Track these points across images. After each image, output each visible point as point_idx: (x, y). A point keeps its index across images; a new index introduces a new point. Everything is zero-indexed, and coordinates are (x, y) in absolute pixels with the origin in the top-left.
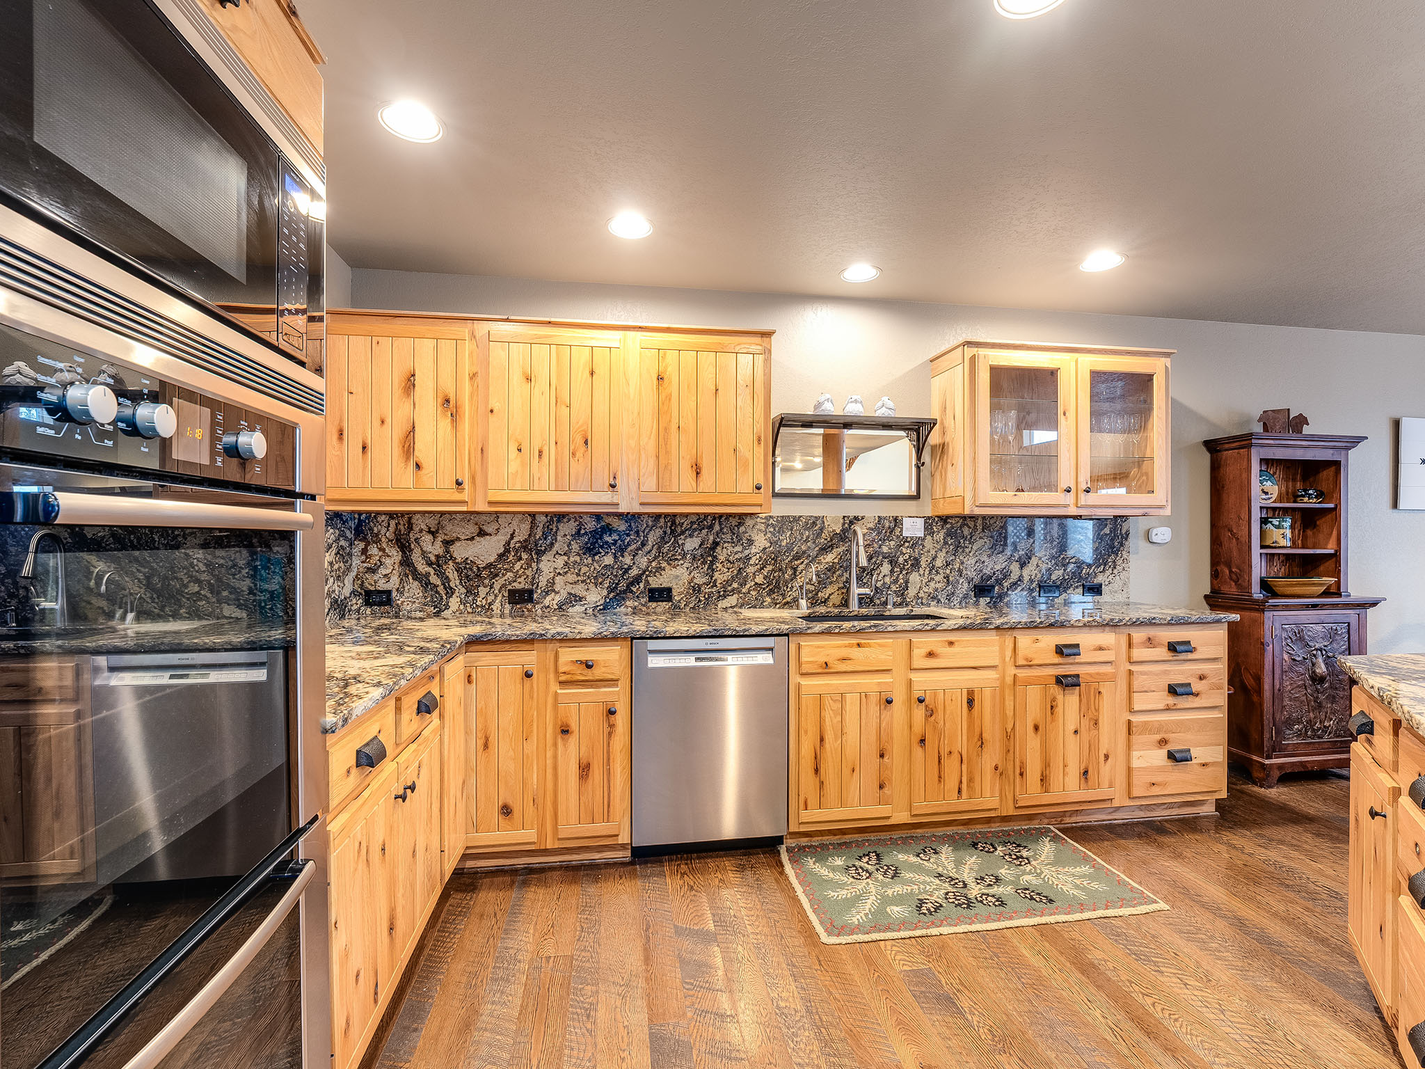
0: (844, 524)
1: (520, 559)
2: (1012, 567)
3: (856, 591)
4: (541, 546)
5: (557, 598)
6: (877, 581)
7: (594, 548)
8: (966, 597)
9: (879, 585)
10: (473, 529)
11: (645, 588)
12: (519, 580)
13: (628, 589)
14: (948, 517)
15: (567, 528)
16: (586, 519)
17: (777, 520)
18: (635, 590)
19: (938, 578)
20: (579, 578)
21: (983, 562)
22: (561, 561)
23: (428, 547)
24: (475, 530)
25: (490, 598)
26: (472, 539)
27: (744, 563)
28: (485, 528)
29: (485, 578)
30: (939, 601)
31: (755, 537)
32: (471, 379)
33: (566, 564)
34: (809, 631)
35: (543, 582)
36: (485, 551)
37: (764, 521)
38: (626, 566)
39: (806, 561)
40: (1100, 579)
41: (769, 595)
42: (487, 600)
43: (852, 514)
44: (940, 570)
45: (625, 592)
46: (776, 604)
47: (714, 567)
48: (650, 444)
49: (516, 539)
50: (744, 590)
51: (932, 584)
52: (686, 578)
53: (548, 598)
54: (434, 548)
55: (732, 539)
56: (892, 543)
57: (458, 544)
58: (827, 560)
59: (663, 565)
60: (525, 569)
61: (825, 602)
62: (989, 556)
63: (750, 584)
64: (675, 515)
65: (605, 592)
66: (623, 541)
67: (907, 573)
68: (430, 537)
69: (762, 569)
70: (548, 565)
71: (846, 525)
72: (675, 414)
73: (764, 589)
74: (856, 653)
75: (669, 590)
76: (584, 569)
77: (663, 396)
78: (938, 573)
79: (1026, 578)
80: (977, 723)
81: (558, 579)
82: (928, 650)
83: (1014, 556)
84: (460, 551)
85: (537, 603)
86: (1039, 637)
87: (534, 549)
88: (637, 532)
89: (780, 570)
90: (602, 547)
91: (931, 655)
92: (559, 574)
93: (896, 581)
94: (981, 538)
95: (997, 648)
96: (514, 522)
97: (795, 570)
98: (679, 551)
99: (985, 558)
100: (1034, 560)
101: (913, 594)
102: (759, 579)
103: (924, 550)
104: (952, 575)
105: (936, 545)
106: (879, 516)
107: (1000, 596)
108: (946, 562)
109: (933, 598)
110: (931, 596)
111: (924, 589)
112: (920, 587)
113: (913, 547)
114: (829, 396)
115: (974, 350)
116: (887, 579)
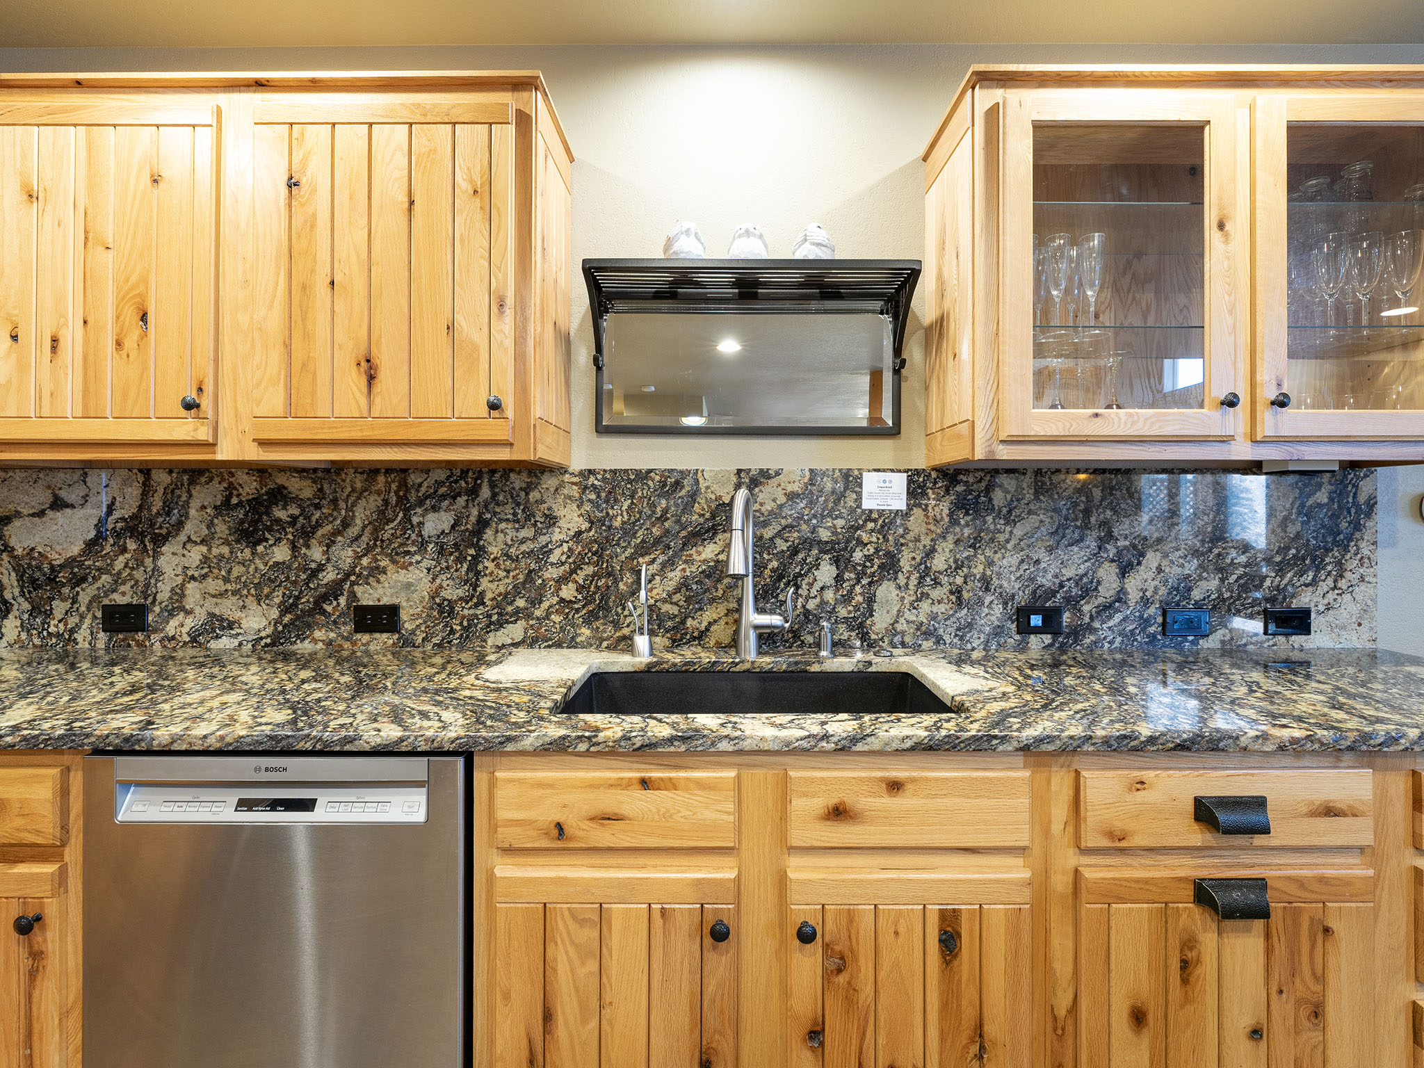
0: (738, 485)
1: (124, 550)
2: (1101, 573)
3: (752, 617)
4: (161, 527)
5: (190, 622)
6: (808, 598)
7: (256, 530)
8: (998, 631)
9: (811, 605)
10: (41, 497)
11: (348, 606)
12: (122, 588)
13: (318, 608)
14: (958, 472)
15: (205, 496)
16: (242, 477)
17: (604, 480)
18: (329, 609)
19: (936, 593)
20: (229, 586)
21: (1038, 562)
22: (195, 555)
24: (46, 497)
25: (73, 621)
26: (41, 514)
27: (538, 561)
28: (63, 494)
29: (63, 585)
30: (939, 640)
31: (559, 512)
33: (205, 560)
35: (164, 592)
36: (63, 535)
37: (576, 480)
38: (313, 565)
39: (662, 558)
40: (1305, 599)
41: (587, 622)
42: (66, 625)
43: (755, 465)
44: (944, 580)
45: (311, 613)
46: (602, 640)
47: (480, 567)
48: (274, 320)
49: (116, 515)
50: (538, 613)
51: (925, 606)
52: (425, 587)
53: (173, 623)
55: (515, 514)
56: (840, 523)
57: (17, 523)
58: (703, 556)
59: (382, 564)
60: (132, 569)
61: (700, 638)
62: (1050, 550)
63: (550, 600)
65: (274, 613)
66: (308, 518)
67: (870, 584)
69: (573, 571)
70: (174, 561)
72: (323, 255)
73: (577, 611)
74: (636, 803)
75: (394, 610)
76: (237, 570)
77: (298, 220)
78: (937, 583)
79: (1134, 596)
80: (969, 994)
81: (191, 587)
82: (833, 801)
83: (1107, 551)
84: (22, 536)
85: (155, 631)
86: (1148, 775)
87: (148, 532)
88: (335, 502)
89: (609, 574)
90: (270, 529)
91: (838, 813)
92: (193, 578)
93: (847, 599)
94: (1030, 512)
95: (1024, 802)
96: (113, 484)
98: (414, 537)
99: (1041, 554)
100: (1152, 559)
101: (885, 625)
102: (568, 592)
103: (908, 537)
104: (968, 587)
105: (932, 527)
106: (811, 471)
107: (1077, 633)
108: (956, 561)
109: (928, 634)
110: (924, 628)
111: (907, 615)
112: (899, 611)
113: (884, 530)
114: (686, 225)
115: (996, 95)
116: (829, 595)
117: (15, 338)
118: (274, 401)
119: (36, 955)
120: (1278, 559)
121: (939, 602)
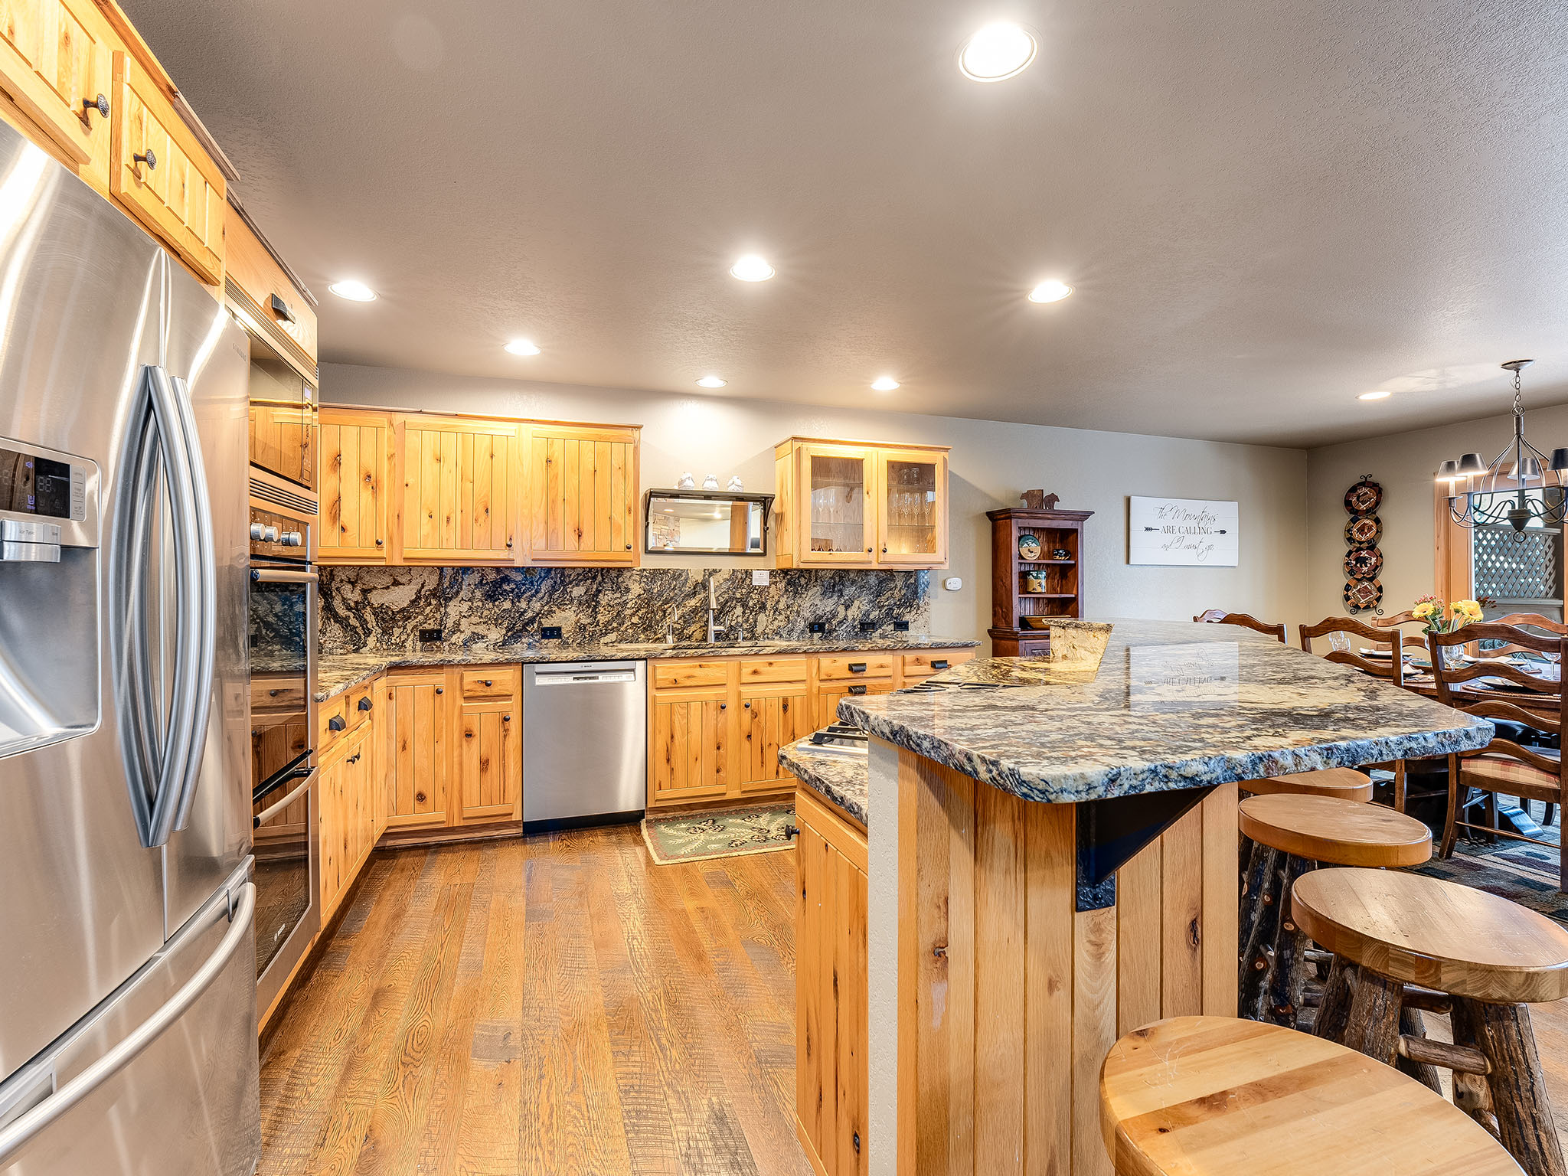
0: (704, 576)
1: (430, 604)
2: (839, 609)
3: (713, 628)
4: (448, 594)
5: (463, 636)
6: (732, 620)
7: (495, 595)
8: (803, 632)
9: (733, 623)
10: (388, 580)
11: (538, 627)
12: (429, 622)
13: (524, 629)
14: (788, 570)
15: (472, 579)
16: (488, 571)
17: (650, 573)
18: (529, 629)
19: (780, 618)
20: (482, 620)
21: (817, 605)
22: (465, 606)
23: (348, 595)
24: (390, 580)
25: (403, 637)
26: (388, 588)
27: (622, 607)
28: (398, 578)
29: (399, 621)
30: (781, 636)
31: (631, 586)
32: (389, 458)
33: (470, 608)
34: (662, 656)
35: (450, 623)
36: (399, 597)
37: (638, 573)
38: (522, 610)
39: (674, 605)
40: (907, 618)
41: (643, 632)
42: (400, 639)
43: (711, 568)
44: (783, 612)
45: (521, 631)
46: (649, 640)
47: (597, 610)
48: (541, 513)
49: (426, 588)
50: (622, 629)
51: (776, 623)
52: (573, 618)
53: (455, 637)
54: (354, 596)
55: (612, 587)
56: (744, 590)
57: (375, 592)
58: (690, 604)
59: (554, 609)
60: (434, 613)
61: (689, 638)
62: (821, 600)
63: (627, 623)
64: (564, 568)
65: (504, 631)
66: (520, 589)
67: (755, 614)
68: (350, 586)
69: (637, 611)
70: (454, 609)
71: (707, 576)
72: (561, 489)
73: (639, 628)
74: (698, 672)
75: (559, 629)
76: (486, 613)
77: (550, 475)
78: (780, 614)
79: (850, 618)
80: (790, 722)
81: (463, 620)
82: (754, 669)
83: (840, 601)
84: (376, 598)
85: (445, 641)
86: (836, 659)
87: (441, 596)
88: (532, 583)
89: (652, 612)
90: (501, 594)
91: (755, 672)
92: (464, 616)
93: (747, 621)
94: (814, 586)
95: (805, 667)
96: (424, 574)
97: (665, 612)
98: (568, 597)
99: (818, 602)
100: (856, 603)
101: (761, 631)
102: (635, 620)
103: (770, 596)
104: (792, 615)
105: (778, 592)
106: (735, 569)
107: (830, 632)
108: (787, 605)
109: (777, 634)
110: (775, 632)
111: (769, 626)
112: (766, 625)
114: (690, 475)
115: (800, 444)
116: (740, 619)
117: (431, 517)
118: (540, 544)
119: (506, 730)
120: (898, 603)
121: (781, 621)
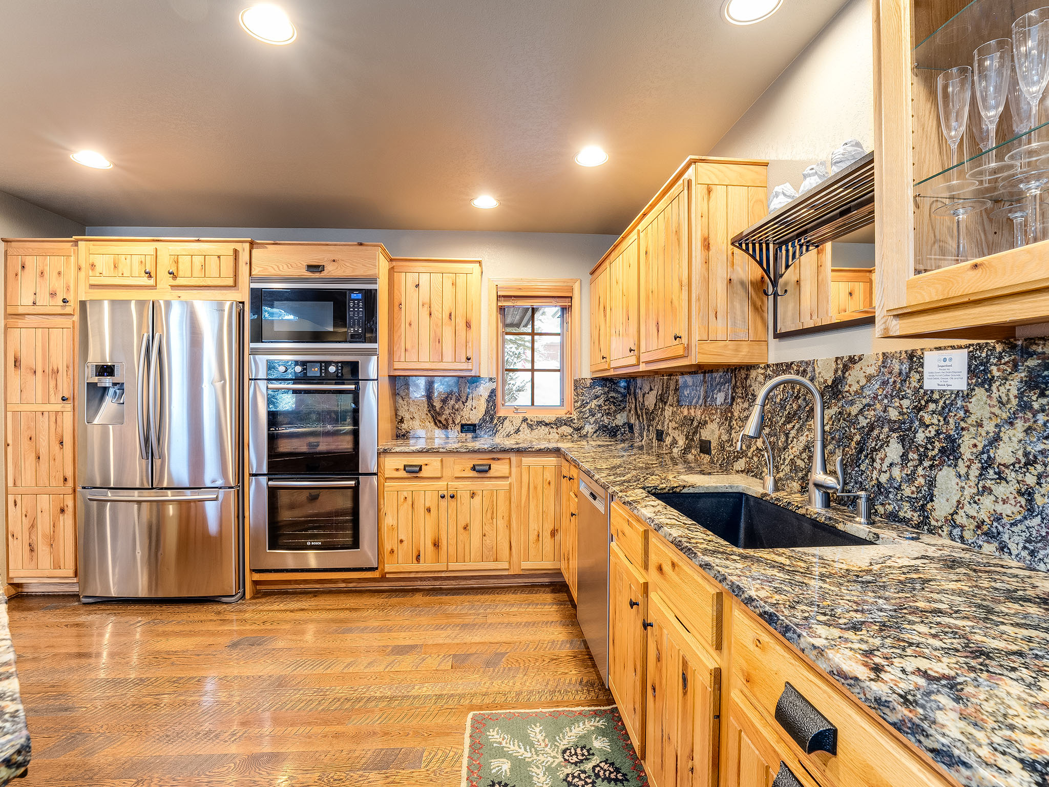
0: (836, 371)
1: (660, 407)
6: (880, 471)
9: (884, 478)
11: (699, 439)
13: (693, 438)
15: (673, 382)
18: (695, 440)
19: (1001, 490)
20: (676, 425)
24: (649, 386)
26: (649, 393)
29: (651, 420)
31: (757, 391)
33: (672, 413)
35: (666, 426)
36: (652, 401)
38: (692, 418)
39: (797, 426)
42: (652, 436)
43: (846, 354)
44: (1011, 476)
45: (691, 440)
47: (732, 424)
49: (659, 393)
50: (749, 454)
51: (987, 501)
52: (717, 433)
53: (667, 439)
54: (641, 399)
55: (742, 394)
56: (906, 403)
57: (646, 396)
59: (707, 419)
60: (661, 416)
63: (753, 448)
65: (684, 440)
67: (931, 467)
68: (640, 390)
70: (667, 413)
71: (840, 372)
75: (710, 444)
76: (678, 418)
78: (1001, 477)
81: (670, 424)
84: (646, 401)
85: (664, 442)
87: (663, 400)
88: (696, 387)
89: (775, 434)
92: (670, 421)
93: (911, 478)
97: (787, 435)
98: (714, 405)
101: (944, 514)
103: (969, 421)
104: (1043, 491)
105: (996, 410)
106: (884, 354)
108: (1026, 454)
109: (991, 536)
110: (985, 528)
111: (967, 508)
112: (959, 502)
113: (944, 413)
116: (896, 472)
121: (1004, 502)
